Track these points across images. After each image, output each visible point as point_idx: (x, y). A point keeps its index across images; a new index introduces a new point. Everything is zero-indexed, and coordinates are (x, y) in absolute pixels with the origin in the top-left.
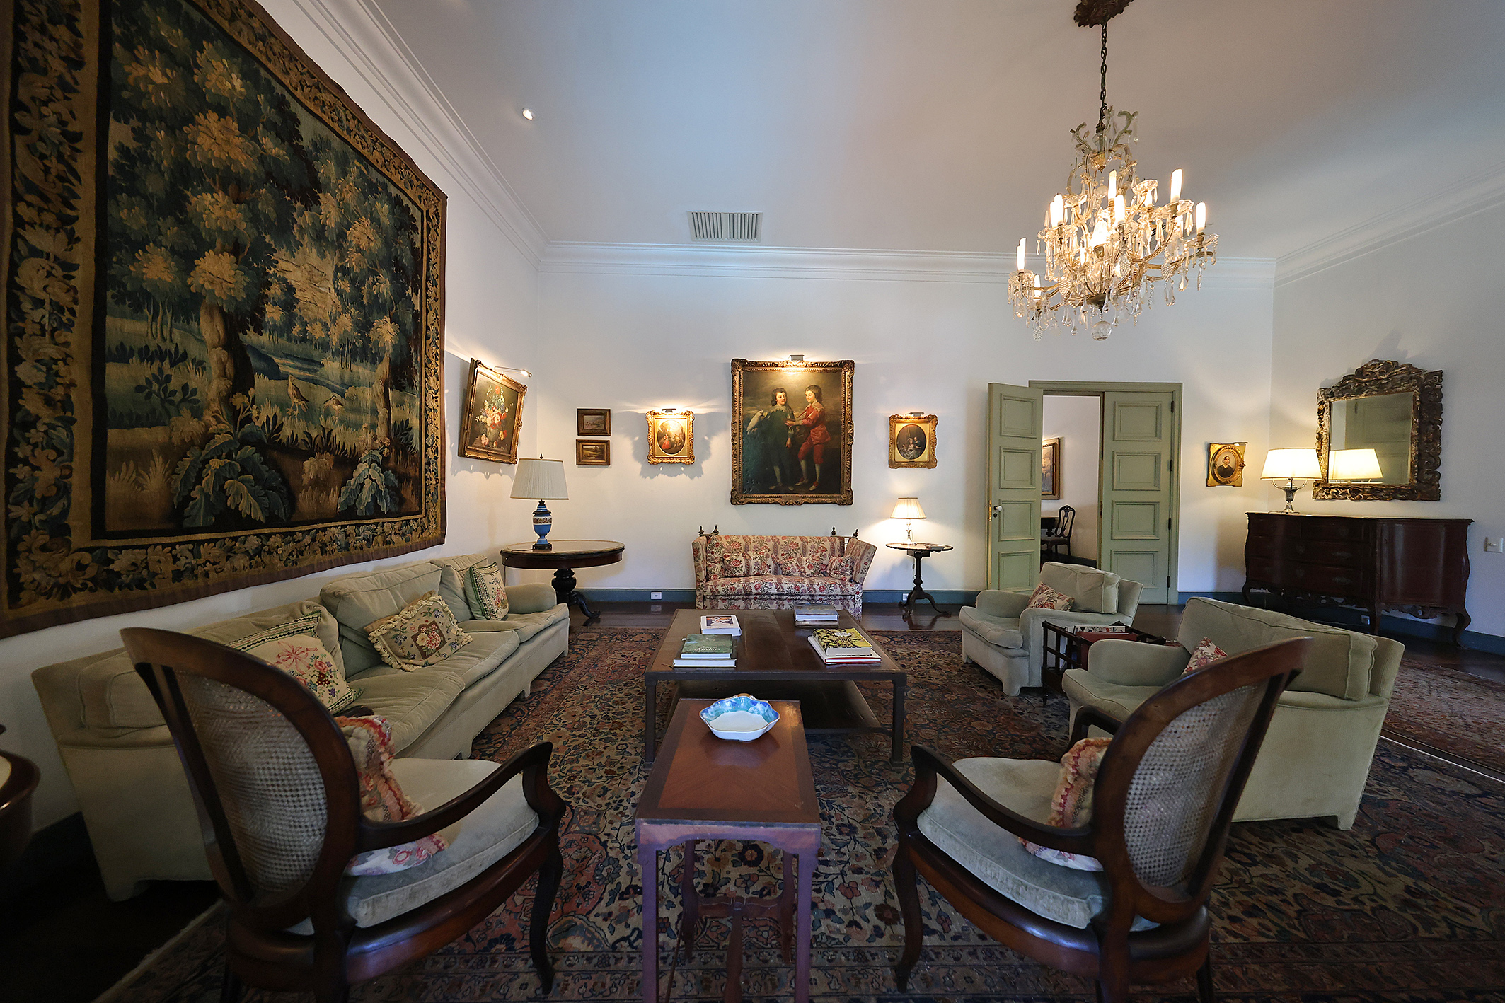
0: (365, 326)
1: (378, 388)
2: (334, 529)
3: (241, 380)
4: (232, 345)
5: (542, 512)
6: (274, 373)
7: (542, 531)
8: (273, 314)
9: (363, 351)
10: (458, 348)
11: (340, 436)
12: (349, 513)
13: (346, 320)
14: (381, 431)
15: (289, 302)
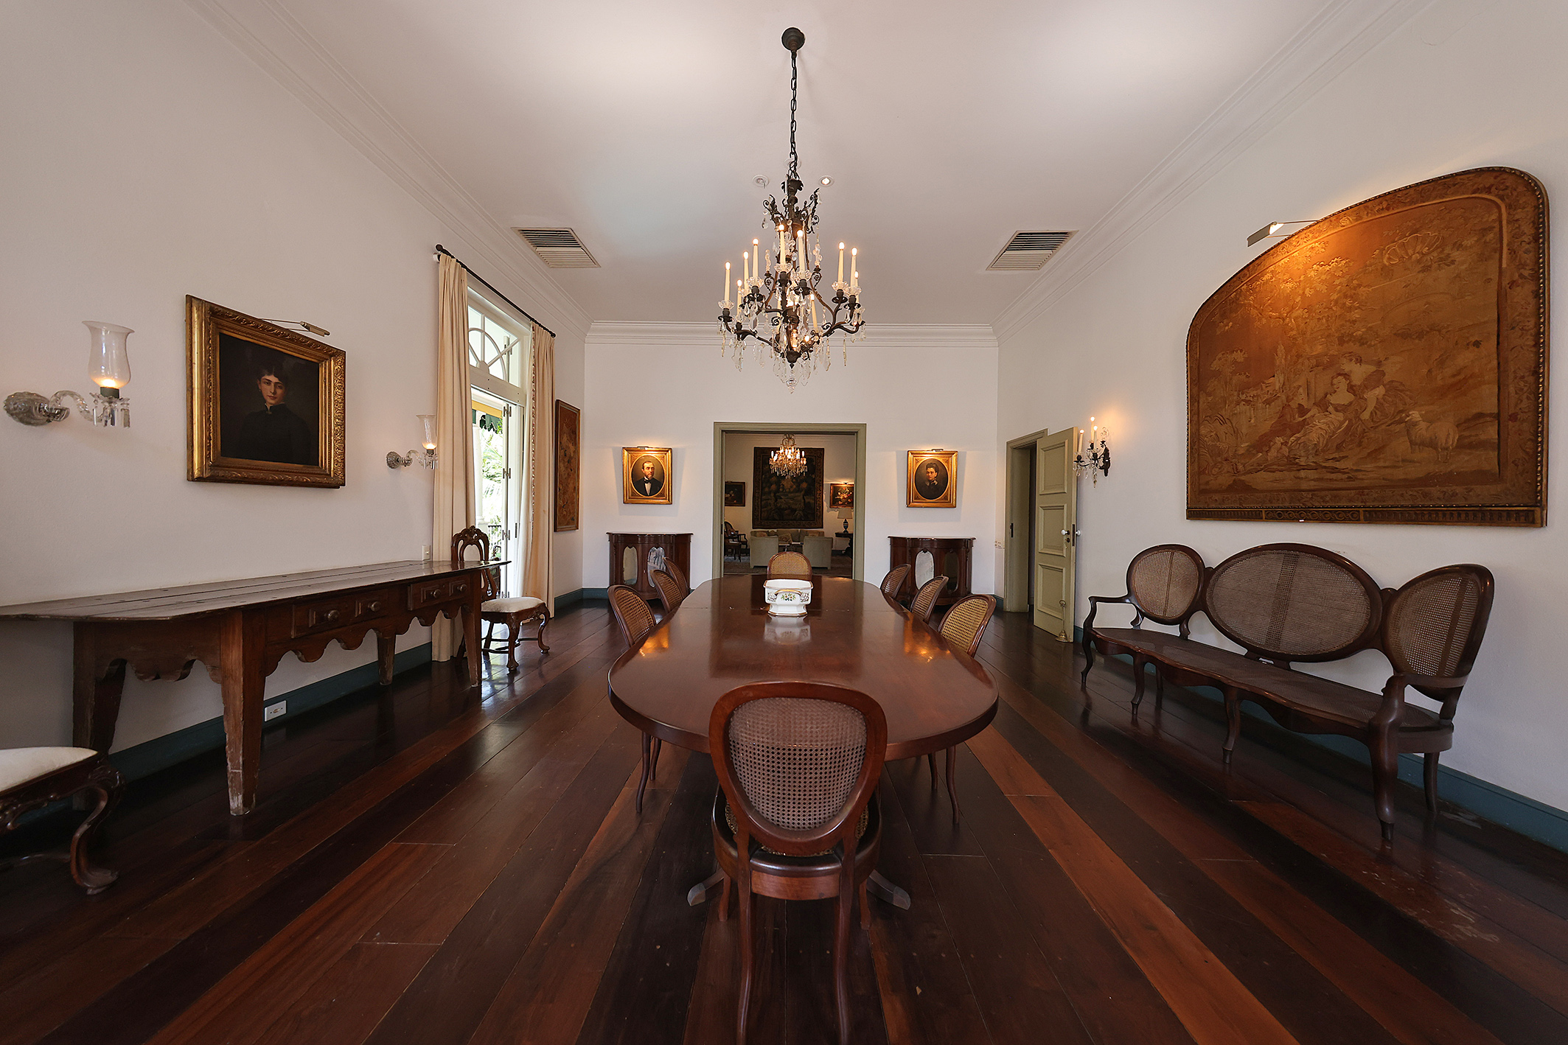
0: (798, 486)
1: (802, 496)
2: (791, 522)
3: (776, 500)
4: (775, 496)
5: (846, 522)
6: (781, 498)
7: (846, 527)
8: (781, 490)
9: (798, 490)
10: (827, 481)
11: (794, 507)
12: (795, 520)
13: (794, 486)
14: (802, 504)
15: (783, 488)
